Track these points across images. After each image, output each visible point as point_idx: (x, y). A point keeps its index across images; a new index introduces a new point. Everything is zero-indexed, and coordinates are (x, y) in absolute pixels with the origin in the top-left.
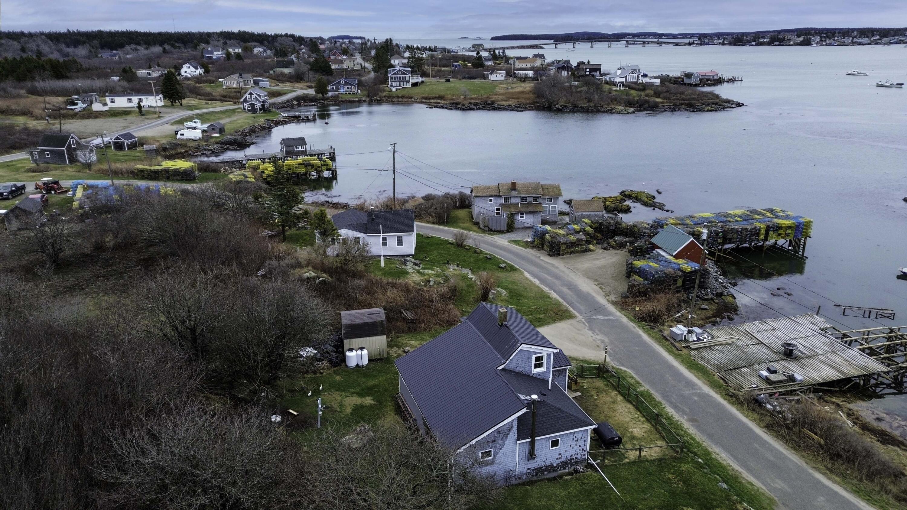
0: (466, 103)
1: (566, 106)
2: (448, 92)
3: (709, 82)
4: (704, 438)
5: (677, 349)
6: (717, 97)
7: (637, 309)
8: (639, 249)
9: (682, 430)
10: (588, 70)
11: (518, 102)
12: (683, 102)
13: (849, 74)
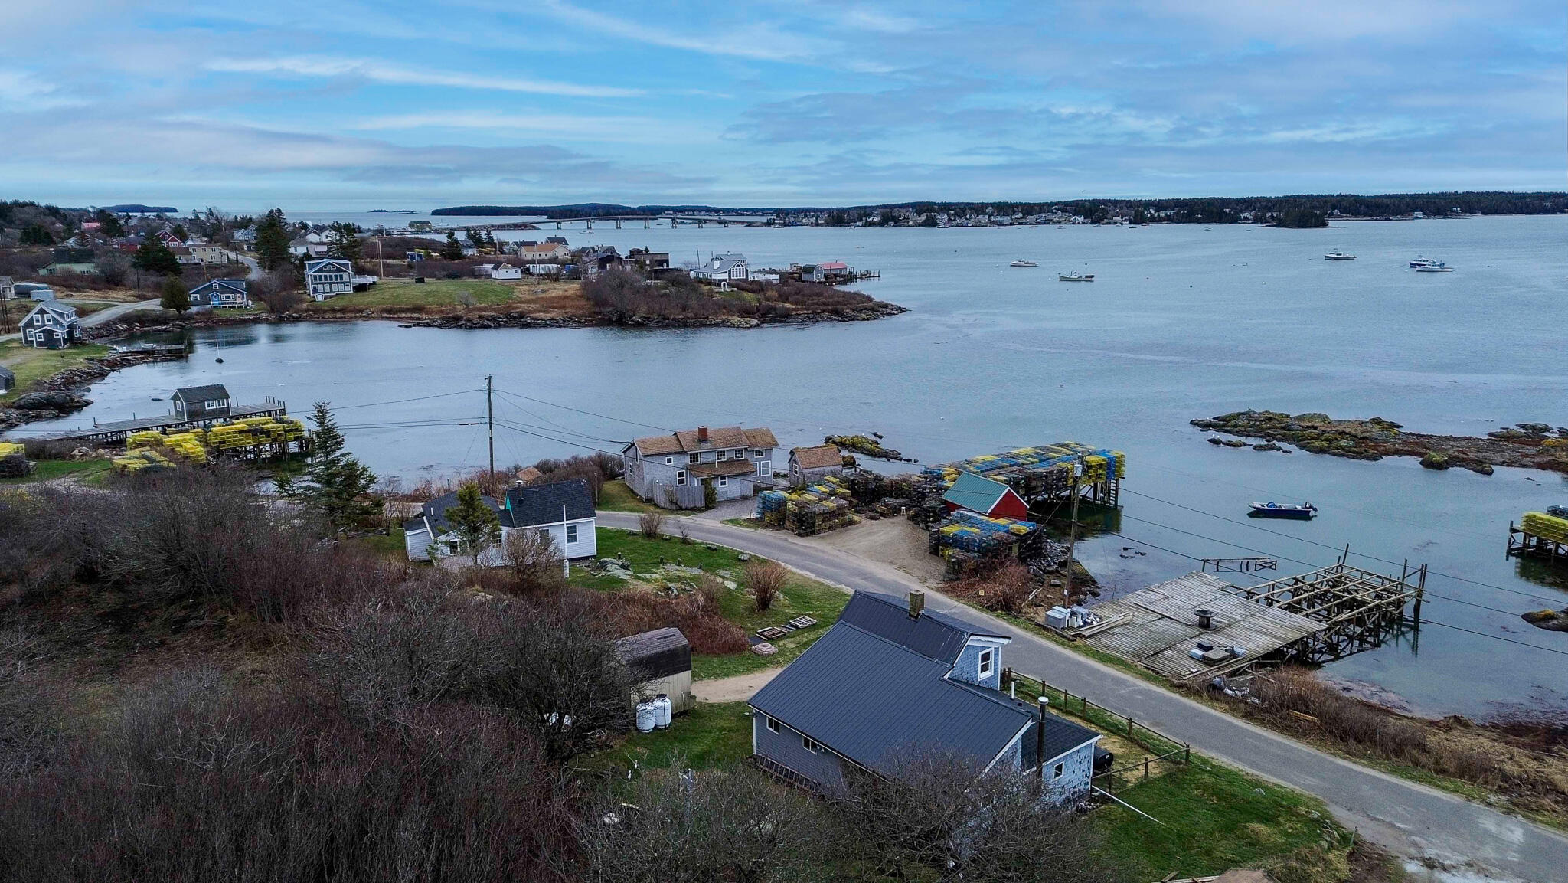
0: (474, 316)
1: (649, 318)
2: (430, 300)
3: (838, 279)
5: (1069, 640)
6: (869, 299)
7: (982, 593)
10: (648, 262)
11: (566, 313)
12: (825, 308)
13: (1014, 265)
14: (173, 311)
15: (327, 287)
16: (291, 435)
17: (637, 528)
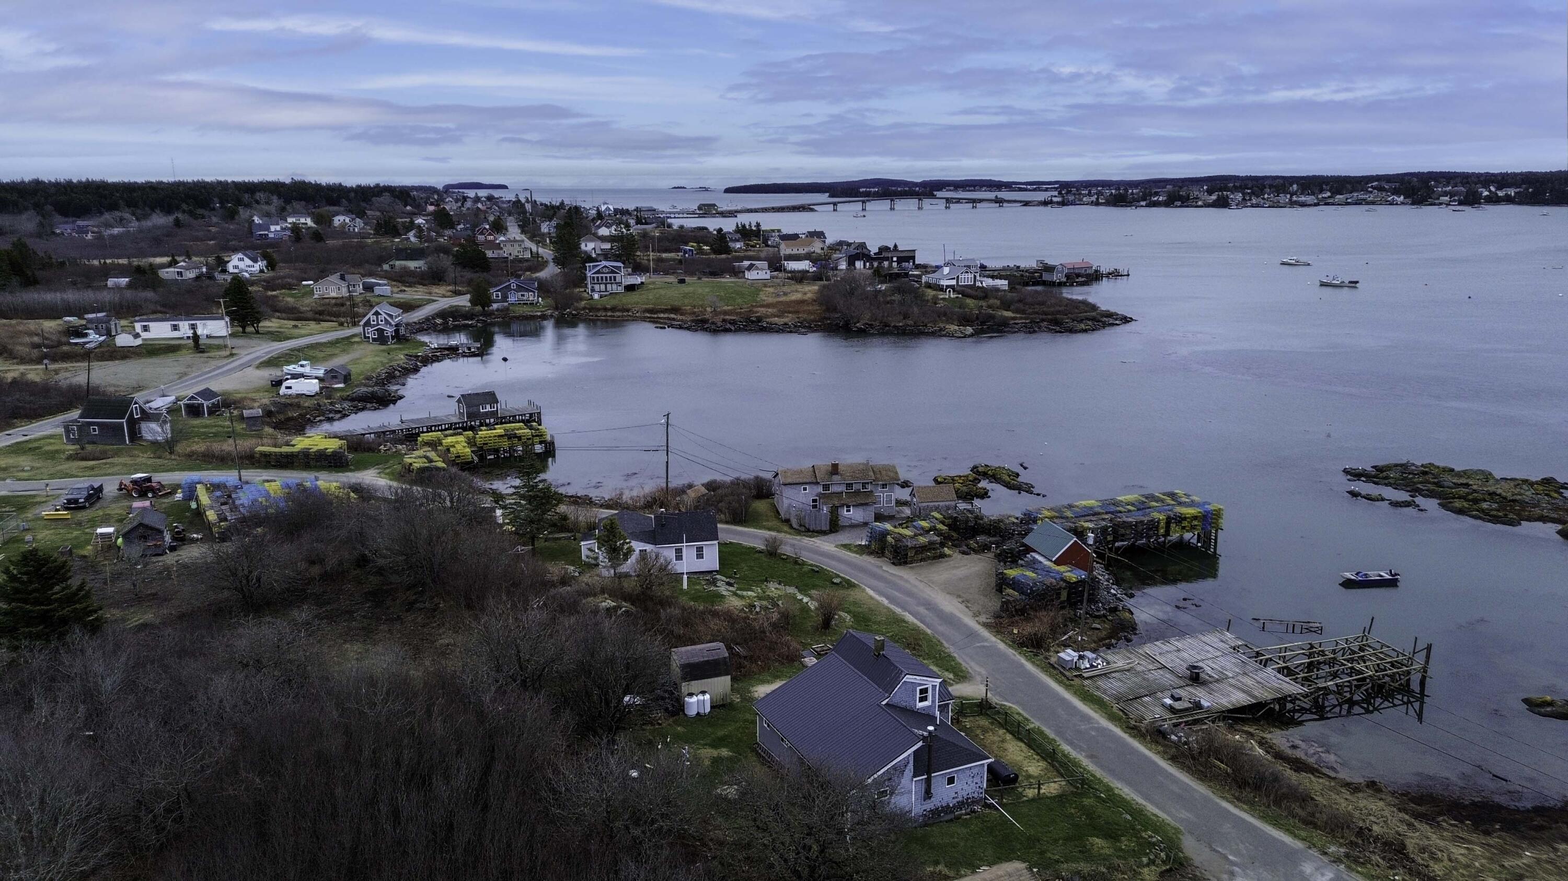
0: (718, 320)
1: (872, 325)
2: (686, 301)
3: (1080, 279)
4: (1104, 774)
5: (1068, 679)
6: (1094, 307)
7: (1015, 631)
8: (1010, 553)
9: (1081, 767)
10: (895, 259)
11: (798, 318)
12: (1044, 317)
13: (1283, 264)
14: (479, 308)
15: (603, 287)
16: (537, 440)
17: (761, 547)
